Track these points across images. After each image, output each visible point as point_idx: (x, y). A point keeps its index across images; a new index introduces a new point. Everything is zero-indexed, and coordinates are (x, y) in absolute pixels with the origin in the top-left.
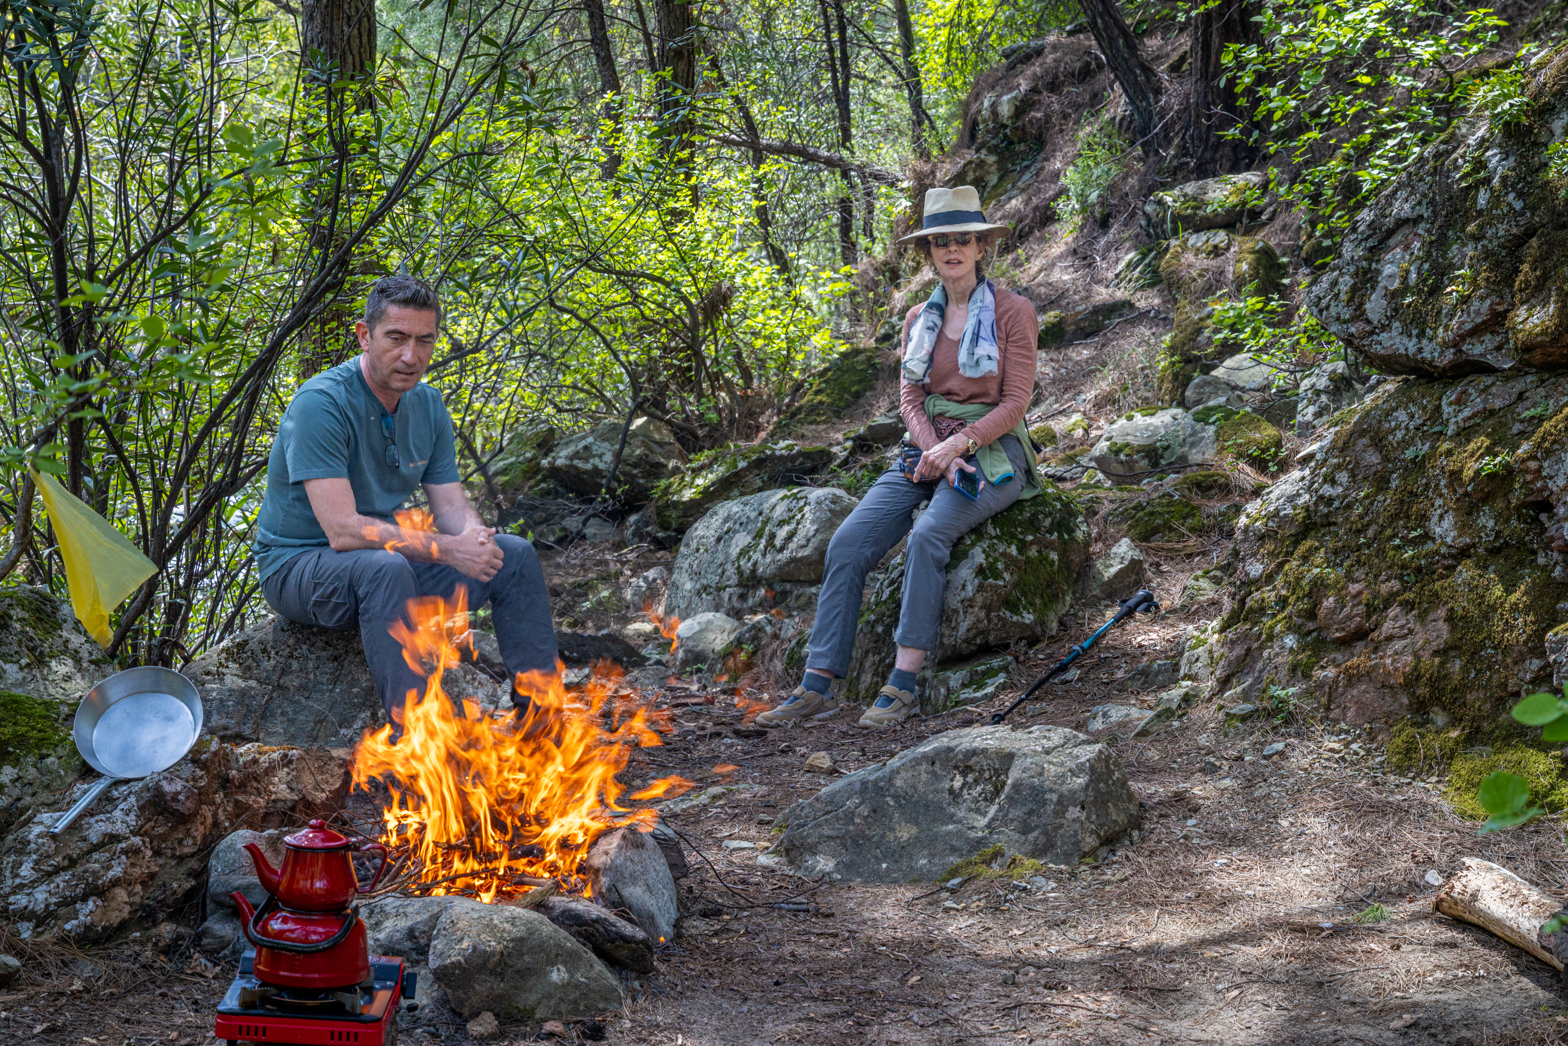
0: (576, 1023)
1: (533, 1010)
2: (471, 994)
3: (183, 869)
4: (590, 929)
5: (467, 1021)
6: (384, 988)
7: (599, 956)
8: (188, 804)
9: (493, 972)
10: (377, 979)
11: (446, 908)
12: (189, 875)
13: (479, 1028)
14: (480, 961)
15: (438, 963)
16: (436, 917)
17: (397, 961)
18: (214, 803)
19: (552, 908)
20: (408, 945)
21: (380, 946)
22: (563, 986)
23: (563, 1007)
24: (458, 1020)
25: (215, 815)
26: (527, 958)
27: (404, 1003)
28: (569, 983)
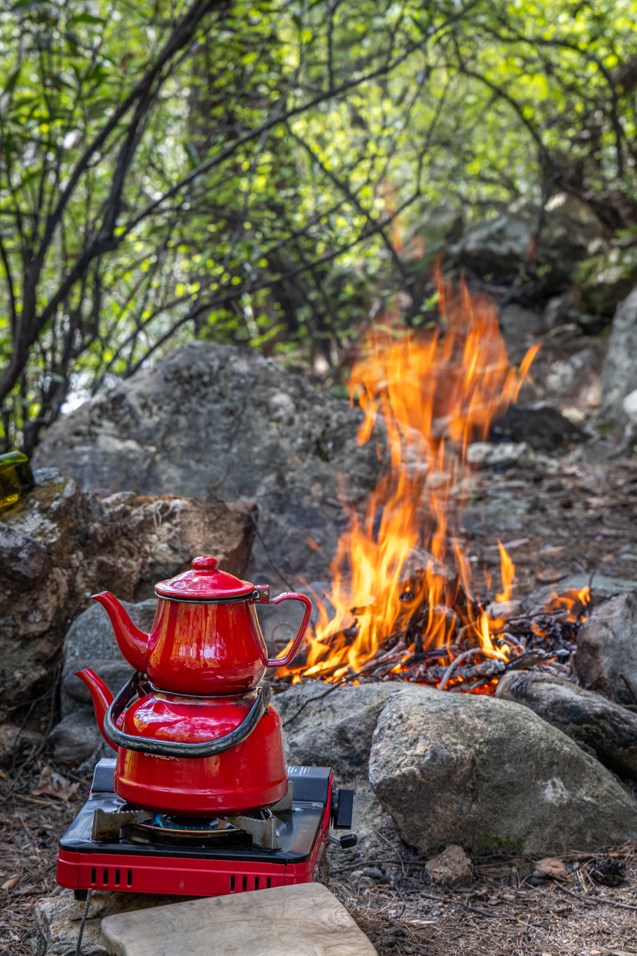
0: (582, 861)
1: (520, 842)
2: (430, 820)
3: (29, 654)
4: (594, 728)
5: (425, 859)
6: (307, 812)
7: (608, 766)
8: (33, 564)
9: (460, 789)
10: (296, 799)
11: (390, 699)
12: (38, 661)
13: (444, 870)
14: (443, 772)
15: (382, 775)
16: (377, 711)
17: (324, 773)
18: (69, 566)
19: (537, 700)
20: (337, 751)
21: (298, 753)
22: (562, 808)
23: (563, 839)
24: (413, 858)
25: (71, 583)
26: (509, 768)
27: (336, 834)
28: (570, 804)
